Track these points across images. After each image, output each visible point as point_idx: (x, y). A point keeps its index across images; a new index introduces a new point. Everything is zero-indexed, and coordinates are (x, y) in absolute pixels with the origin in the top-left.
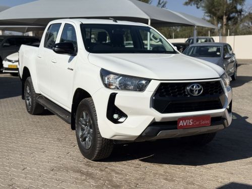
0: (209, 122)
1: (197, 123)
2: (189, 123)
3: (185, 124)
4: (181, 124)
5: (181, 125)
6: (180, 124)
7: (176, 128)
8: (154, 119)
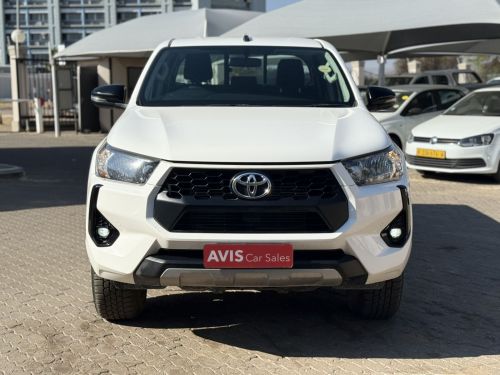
0: (288, 259)
1: (257, 259)
2: (235, 257)
3: (223, 259)
4: (213, 256)
5: (213, 261)
6: (210, 259)
7: (202, 266)
8: (156, 242)
